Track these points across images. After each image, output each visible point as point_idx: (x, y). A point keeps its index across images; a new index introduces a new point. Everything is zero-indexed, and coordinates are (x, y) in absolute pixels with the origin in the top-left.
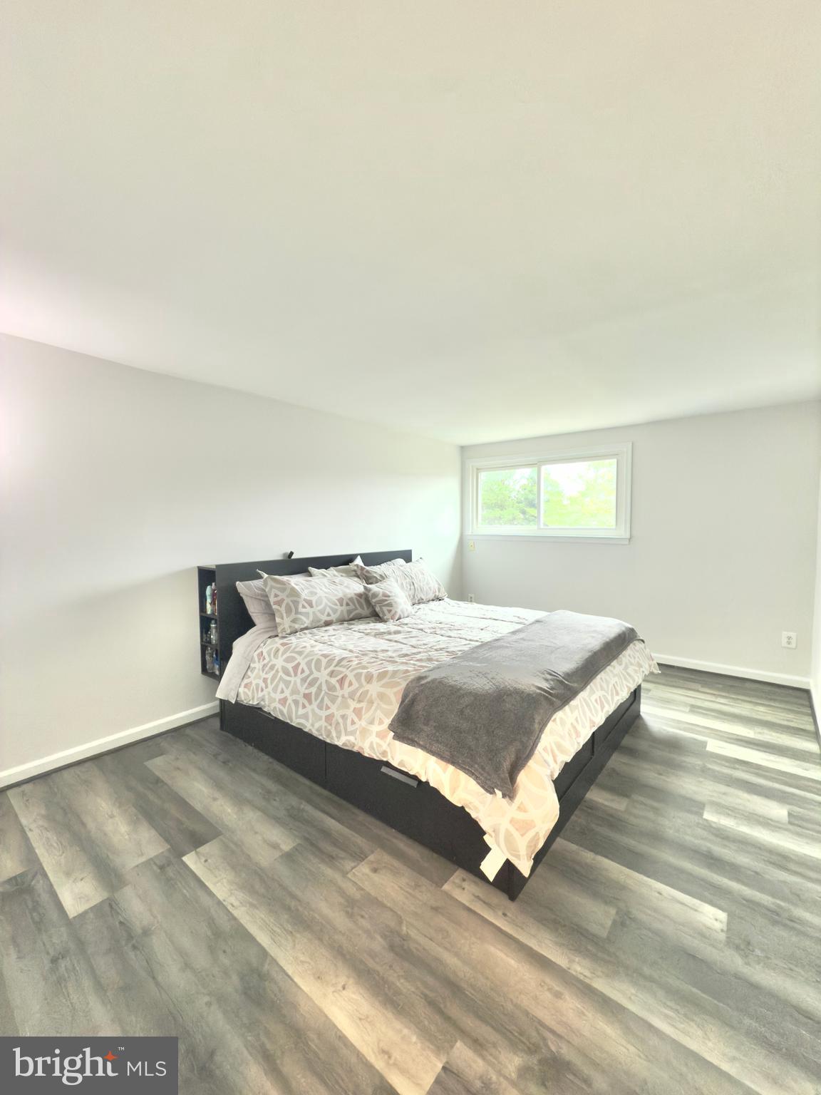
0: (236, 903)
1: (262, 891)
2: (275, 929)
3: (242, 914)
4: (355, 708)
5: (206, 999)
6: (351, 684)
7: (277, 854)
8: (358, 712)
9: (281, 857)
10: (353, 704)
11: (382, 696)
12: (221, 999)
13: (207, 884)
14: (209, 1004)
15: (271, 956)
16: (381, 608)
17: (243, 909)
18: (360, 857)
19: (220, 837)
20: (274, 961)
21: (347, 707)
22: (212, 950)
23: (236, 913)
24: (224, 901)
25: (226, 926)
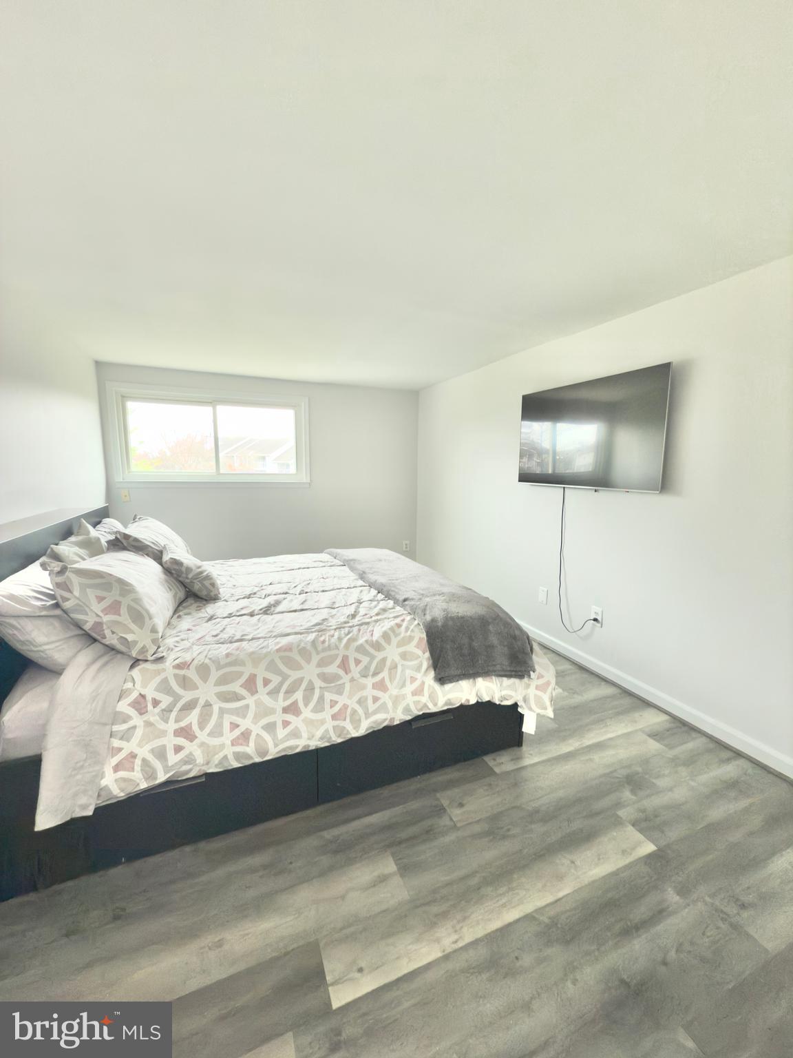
0: (455, 937)
1: (444, 907)
2: (501, 903)
3: (470, 934)
4: (373, 684)
5: (569, 984)
6: (358, 662)
7: (397, 880)
8: (381, 686)
9: (402, 876)
10: (369, 682)
11: (404, 656)
12: (571, 968)
13: (406, 971)
14: (575, 982)
15: (532, 912)
16: (201, 583)
17: (465, 930)
18: (440, 811)
19: (321, 945)
20: (540, 910)
21: (364, 687)
22: (511, 973)
23: (468, 938)
24: (444, 952)
25: (483, 952)
